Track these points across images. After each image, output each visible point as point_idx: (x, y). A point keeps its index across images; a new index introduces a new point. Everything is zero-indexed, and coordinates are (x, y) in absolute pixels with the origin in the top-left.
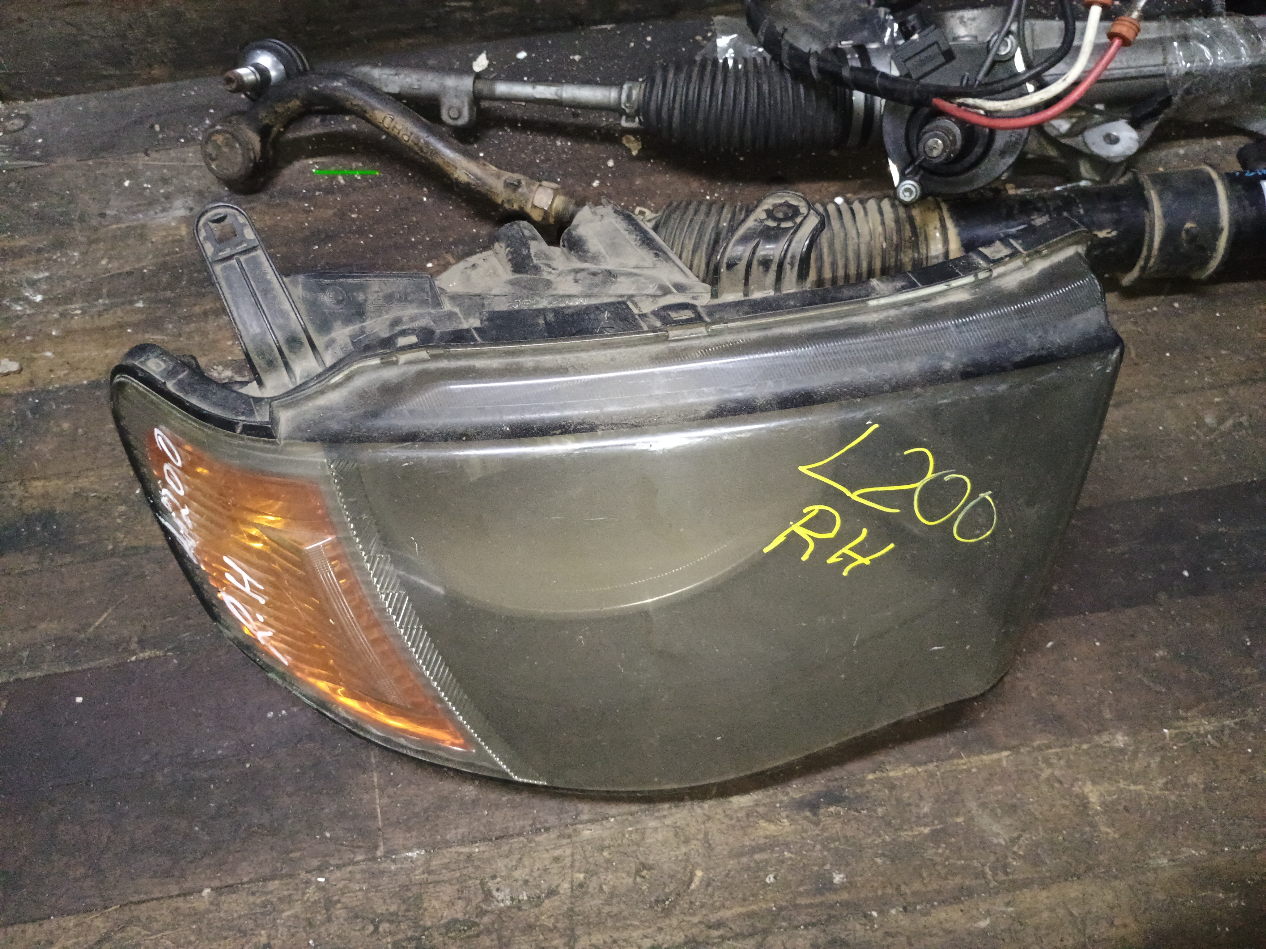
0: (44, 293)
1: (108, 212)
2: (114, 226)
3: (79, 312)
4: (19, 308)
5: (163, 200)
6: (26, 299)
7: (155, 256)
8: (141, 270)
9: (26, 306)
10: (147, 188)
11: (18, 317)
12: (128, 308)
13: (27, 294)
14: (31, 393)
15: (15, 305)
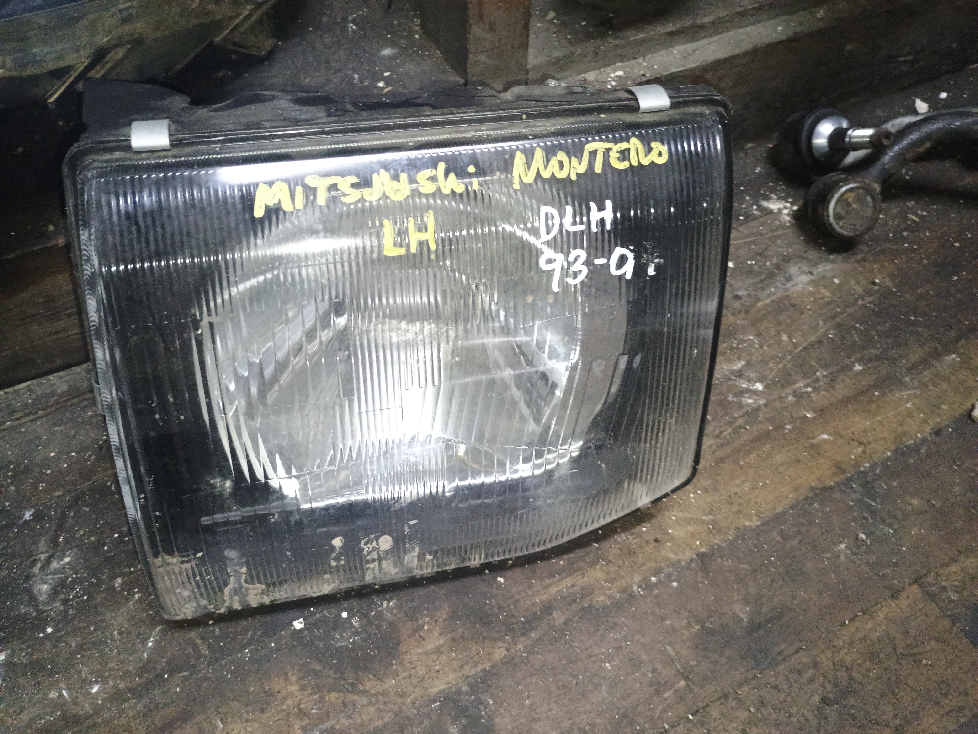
0: (760, 381)
1: (740, 293)
2: (760, 304)
3: (809, 389)
4: (750, 401)
5: (776, 271)
6: (747, 390)
7: (825, 321)
8: (825, 335)
9: (755, 397)
10: (752, 264)
11: (758, 409)
12: (851, 373)
13: (744, 386)
14: (849, 480)
15: (743, 400)
